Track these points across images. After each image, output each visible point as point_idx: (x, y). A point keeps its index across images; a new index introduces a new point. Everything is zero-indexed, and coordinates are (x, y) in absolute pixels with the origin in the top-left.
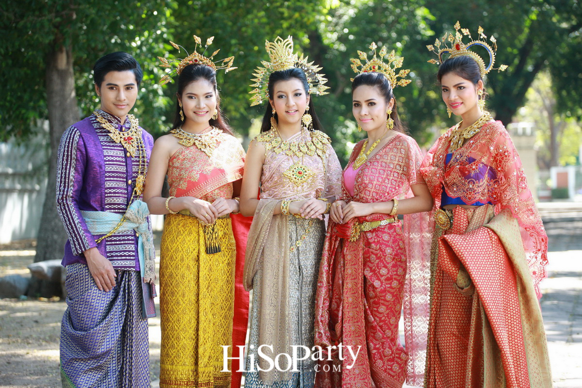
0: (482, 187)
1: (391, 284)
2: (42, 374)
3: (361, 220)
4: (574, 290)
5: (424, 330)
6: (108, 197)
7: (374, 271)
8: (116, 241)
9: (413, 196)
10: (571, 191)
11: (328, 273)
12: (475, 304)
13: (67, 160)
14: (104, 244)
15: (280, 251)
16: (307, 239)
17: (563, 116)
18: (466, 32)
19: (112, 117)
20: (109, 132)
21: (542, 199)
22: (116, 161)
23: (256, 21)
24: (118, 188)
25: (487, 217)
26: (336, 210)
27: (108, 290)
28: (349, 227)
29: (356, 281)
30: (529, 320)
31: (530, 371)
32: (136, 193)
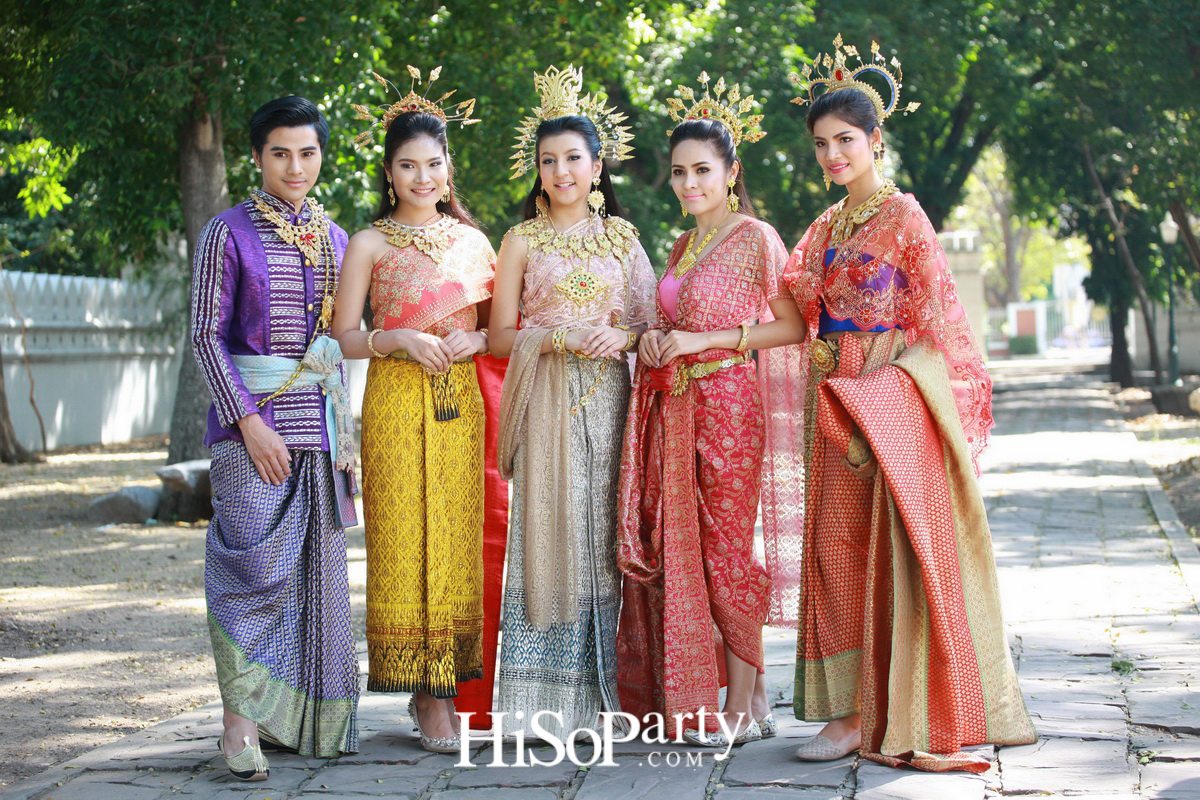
0: (885, 302)
1: (740, 462)
2: (183, 635)
3: (689, 360)
4: (1044, 491)
5: (794, 555)
6: (275, 331)
7: (713, 442)
8: (289, 403)
9: (773, 319)
10: (1041, 342)
11: (637, 448)
12: (877, 491)
13: (208, 273)
14: (269, 407)
15: (554, 415)
16: (599, 392)
17: (1025, 219)
18: (851, 50)
19: (281, 202)
20: (276, 226)
21: (994, 354)
22: (288, 273)
23: (520, 65)
24: (291, 318)
25: (894, 349)
26: (648, 346)
27: (278, 483)
28: (670, 373)
29: (683, 459)
30: (964, 515)
31: (967, 597)
32: (321, 325)
